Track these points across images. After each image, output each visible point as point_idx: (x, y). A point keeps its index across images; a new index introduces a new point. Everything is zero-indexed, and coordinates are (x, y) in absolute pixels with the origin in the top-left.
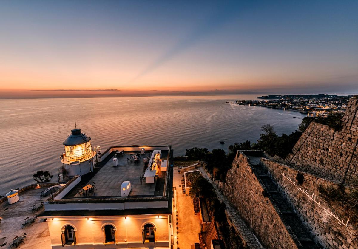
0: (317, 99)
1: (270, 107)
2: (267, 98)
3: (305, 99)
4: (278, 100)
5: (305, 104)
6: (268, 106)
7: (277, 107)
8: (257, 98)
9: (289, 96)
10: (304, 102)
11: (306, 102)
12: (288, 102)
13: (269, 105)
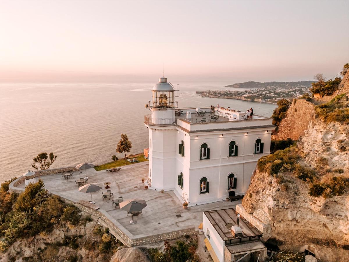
0: (305, 88)
1: (247, 99)
2: (241, 85)
3: (291, 89)
4: (257, 89)
5: (291, 94)
6: (243, 99)
7: (256, 100)
8: (227, 86)
9: (271, 84)
10: (291, 92)
11: (293, 91)
12: (271, 92)
13: (245, 97)
